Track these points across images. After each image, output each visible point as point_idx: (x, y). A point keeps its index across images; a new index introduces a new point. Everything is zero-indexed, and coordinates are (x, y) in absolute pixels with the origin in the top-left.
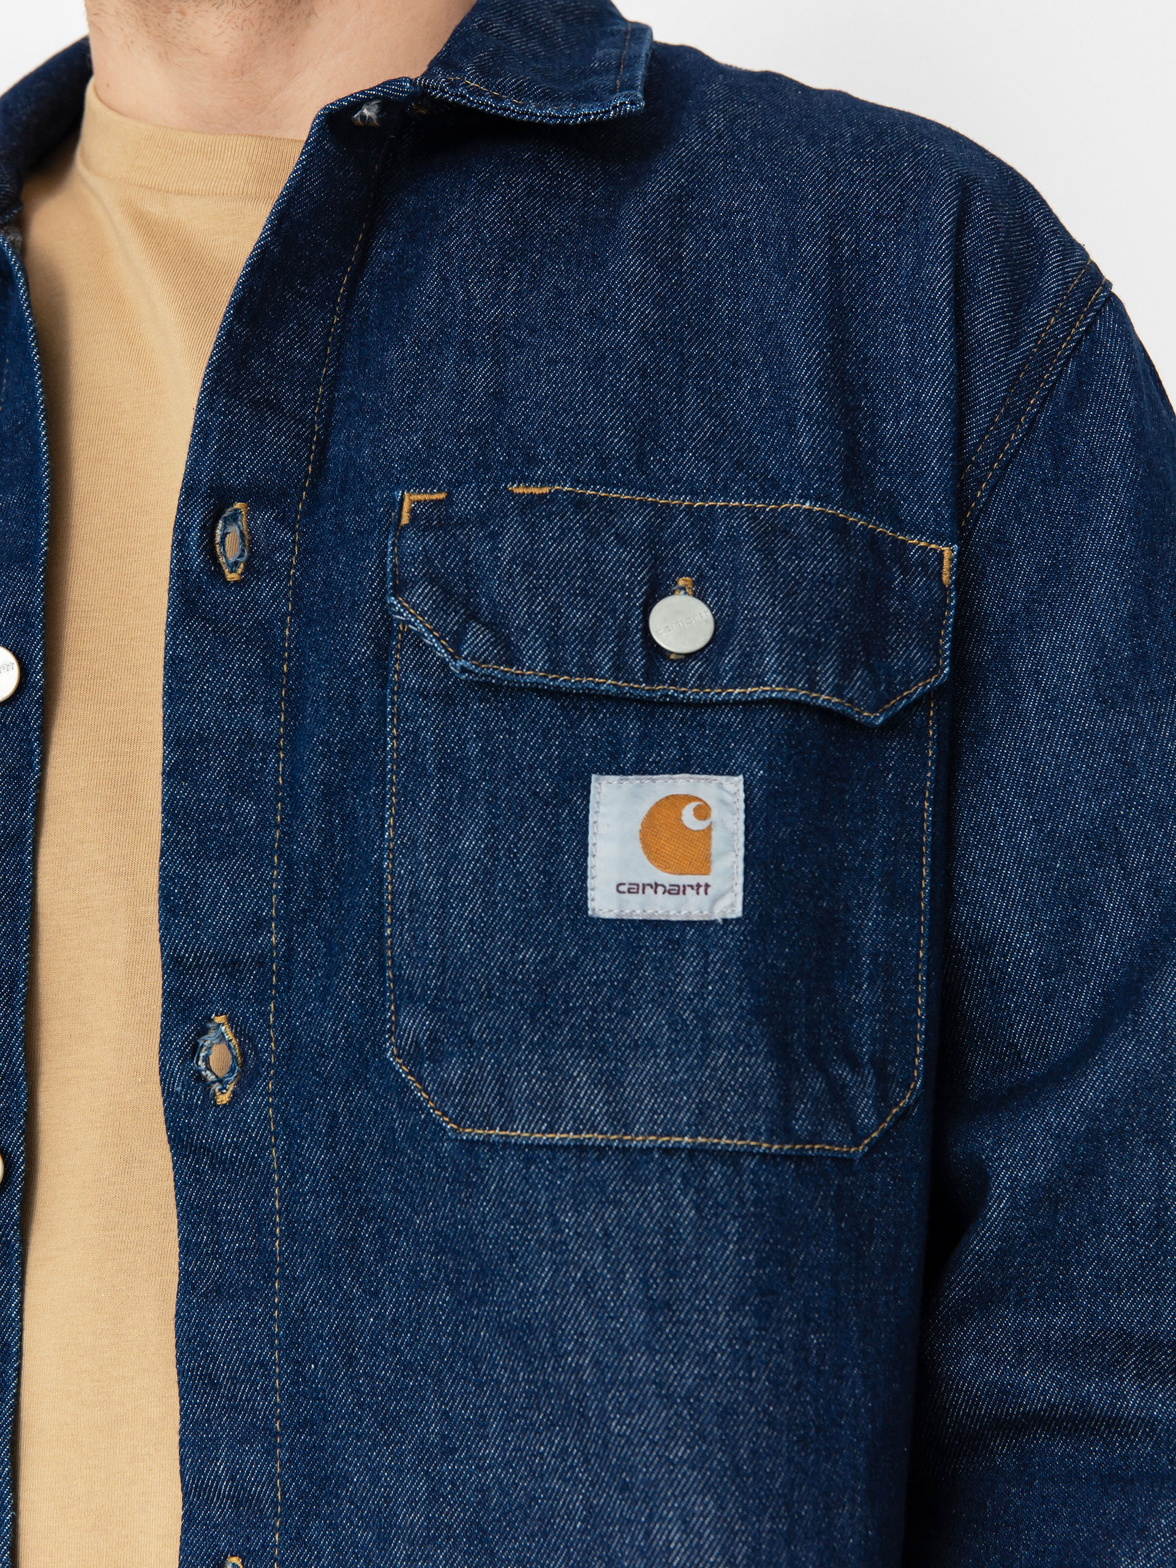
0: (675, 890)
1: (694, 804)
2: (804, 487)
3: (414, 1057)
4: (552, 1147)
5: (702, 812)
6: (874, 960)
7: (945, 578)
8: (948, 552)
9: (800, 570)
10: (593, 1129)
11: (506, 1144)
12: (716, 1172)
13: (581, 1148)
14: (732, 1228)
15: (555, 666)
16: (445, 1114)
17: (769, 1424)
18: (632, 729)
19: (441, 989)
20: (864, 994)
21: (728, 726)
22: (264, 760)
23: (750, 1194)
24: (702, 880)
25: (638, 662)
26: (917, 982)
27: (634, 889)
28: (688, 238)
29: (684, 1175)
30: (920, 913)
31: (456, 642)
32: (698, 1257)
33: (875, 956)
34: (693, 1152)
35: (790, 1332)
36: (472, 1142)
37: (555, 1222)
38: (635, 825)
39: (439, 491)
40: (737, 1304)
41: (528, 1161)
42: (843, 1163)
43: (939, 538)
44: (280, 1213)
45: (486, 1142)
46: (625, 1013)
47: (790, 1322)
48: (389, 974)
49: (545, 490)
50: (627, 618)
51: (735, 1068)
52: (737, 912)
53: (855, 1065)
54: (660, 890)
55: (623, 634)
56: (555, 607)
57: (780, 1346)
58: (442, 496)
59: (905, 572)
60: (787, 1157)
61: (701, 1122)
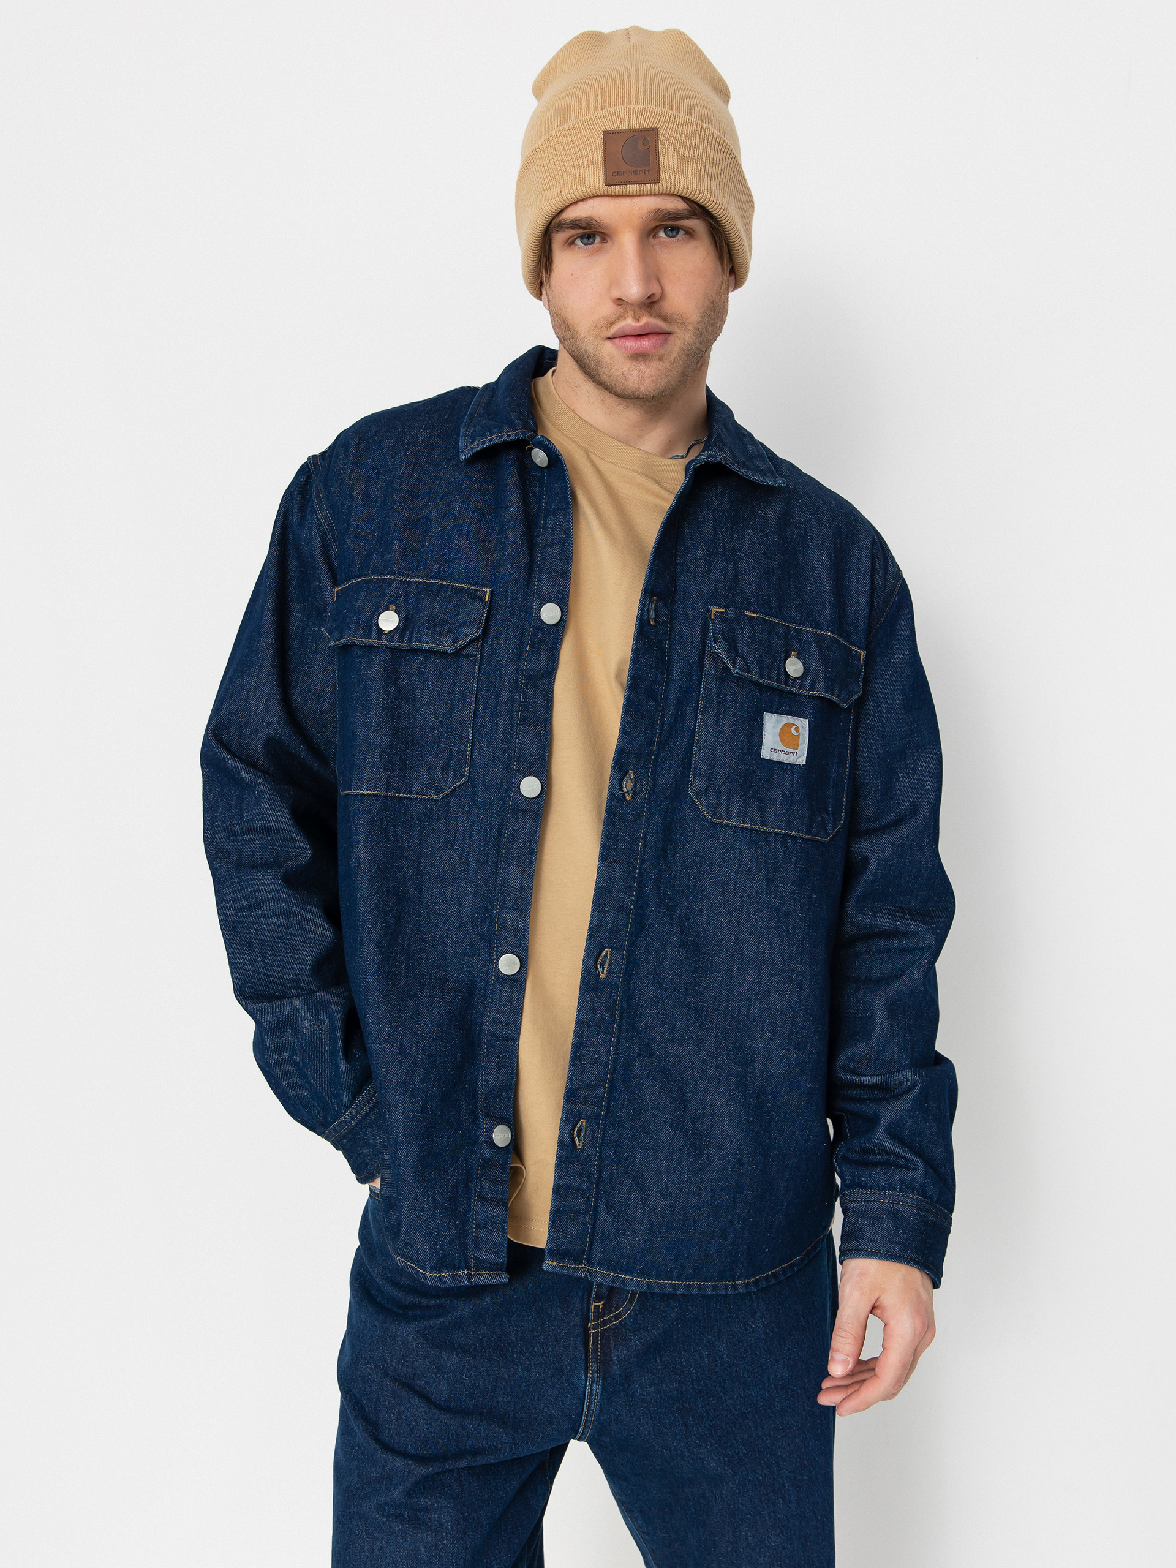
0: (787, 753)
1: (795, 727)
2: (828, 627)
3: (698, 794)
4: (742, 828)
5: (797, 729)
6: (833, 782)
7: (861, 661)
8: (863, 653)
9: (829, 655)
10: (756, 824)
11: (728, 825)
12: (790, 842)
13: (751, 830)
14: (794, 860)
15: (761, 676)
16: (708, 813)
17: (799, 919)
18: (777, 699)
19: (712, 773)
20: (830, 792)
21: (804, 702)
22: (658, 688)
23: (799, 850)
24: (796, 751)
25: (783, 677)
26: (844, 790)
27: (776, 751)
28: (788, 530)
29: (781, 842)
30: (847, 768)
31: (734, 663)
32: (783, 867)
33: (834, 780)
34: (784, 835)
35: (807, 893)
36: (715, 823)
37: (741, 852)
38: (778, 730)
39: (723, 609)
40: (793, 883)
41: (734, 832)
42: (822, 843)
43: (860, 648)
44: (642, 838)
45: (721, 824)
46: (768, 789)
47: (808, 889)
48: (693, 766)
49: (755, 615)
50: (780, 663)
51: (799, 811)
52: (804, 763)
53: (828, 814)
54: (783, 752)
55: (779, 668)
56: (761, 656)
57: (804, 896)
58: (724, 611)
59: (852, 659)
60: (809, 840)
61: (787, 827)
